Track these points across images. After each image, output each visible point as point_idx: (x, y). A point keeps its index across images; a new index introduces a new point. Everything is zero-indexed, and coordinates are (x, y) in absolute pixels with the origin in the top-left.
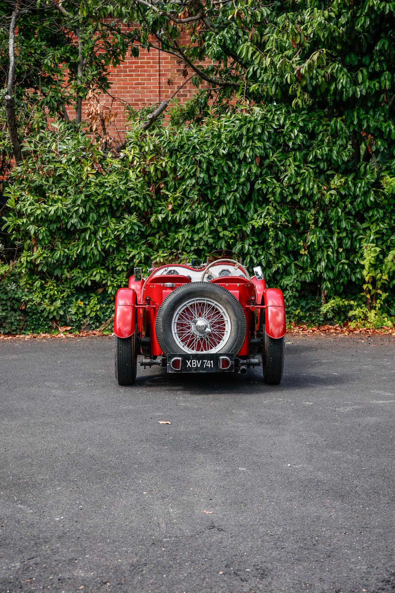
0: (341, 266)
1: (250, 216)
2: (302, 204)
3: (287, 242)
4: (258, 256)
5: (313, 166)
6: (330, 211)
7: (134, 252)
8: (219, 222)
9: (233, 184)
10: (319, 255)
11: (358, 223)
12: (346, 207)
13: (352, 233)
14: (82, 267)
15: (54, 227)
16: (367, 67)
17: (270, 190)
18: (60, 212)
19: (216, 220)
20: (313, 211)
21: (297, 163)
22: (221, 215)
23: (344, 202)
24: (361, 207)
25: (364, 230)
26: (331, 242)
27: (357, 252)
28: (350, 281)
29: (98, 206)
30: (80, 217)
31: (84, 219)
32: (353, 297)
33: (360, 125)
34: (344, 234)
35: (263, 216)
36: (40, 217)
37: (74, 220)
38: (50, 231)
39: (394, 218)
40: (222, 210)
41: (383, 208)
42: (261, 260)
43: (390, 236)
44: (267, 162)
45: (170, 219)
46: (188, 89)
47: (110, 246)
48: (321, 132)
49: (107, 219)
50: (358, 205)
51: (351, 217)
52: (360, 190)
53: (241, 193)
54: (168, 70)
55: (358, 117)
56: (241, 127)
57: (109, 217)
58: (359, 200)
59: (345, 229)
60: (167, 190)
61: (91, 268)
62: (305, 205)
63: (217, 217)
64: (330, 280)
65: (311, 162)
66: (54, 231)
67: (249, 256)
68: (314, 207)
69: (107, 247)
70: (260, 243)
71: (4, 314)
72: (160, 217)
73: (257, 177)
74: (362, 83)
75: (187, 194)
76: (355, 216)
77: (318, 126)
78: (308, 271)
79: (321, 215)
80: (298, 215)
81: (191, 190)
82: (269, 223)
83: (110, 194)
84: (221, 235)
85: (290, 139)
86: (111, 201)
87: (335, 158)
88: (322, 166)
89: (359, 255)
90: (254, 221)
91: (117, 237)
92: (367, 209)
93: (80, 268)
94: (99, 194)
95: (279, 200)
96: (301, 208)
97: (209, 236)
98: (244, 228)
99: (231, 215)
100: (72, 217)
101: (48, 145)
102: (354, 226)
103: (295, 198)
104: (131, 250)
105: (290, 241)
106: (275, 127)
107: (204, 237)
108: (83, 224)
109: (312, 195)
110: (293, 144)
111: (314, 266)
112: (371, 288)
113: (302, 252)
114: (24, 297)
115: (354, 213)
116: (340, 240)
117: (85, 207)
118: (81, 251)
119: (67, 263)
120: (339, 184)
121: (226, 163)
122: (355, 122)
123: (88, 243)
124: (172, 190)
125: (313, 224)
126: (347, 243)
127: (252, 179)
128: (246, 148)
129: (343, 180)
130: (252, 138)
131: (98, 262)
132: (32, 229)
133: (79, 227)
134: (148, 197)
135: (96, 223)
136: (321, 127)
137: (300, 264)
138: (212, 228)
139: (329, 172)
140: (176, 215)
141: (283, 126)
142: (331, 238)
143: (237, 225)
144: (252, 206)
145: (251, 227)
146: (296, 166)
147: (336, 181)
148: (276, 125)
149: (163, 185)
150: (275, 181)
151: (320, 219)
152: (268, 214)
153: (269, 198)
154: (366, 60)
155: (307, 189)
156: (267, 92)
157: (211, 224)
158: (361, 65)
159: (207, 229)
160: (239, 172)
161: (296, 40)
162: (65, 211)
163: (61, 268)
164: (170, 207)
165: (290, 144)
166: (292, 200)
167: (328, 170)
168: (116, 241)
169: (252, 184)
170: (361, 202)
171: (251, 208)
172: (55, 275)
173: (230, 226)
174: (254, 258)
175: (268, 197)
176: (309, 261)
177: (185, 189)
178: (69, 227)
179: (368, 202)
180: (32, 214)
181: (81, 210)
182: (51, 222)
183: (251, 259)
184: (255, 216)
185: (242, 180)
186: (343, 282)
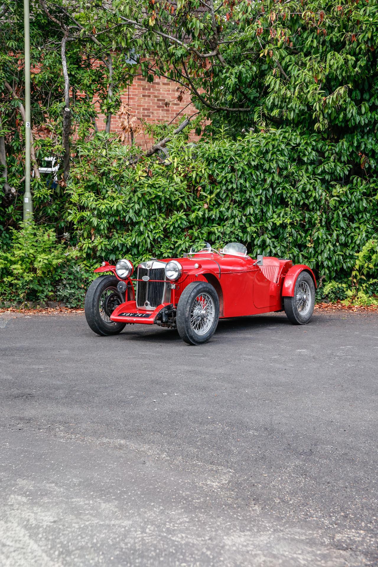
0: (337, 257)
1: (269, 215)
2: (311, 207)
3: (297, 237)
4: (275, 247)
5: (320, 177)
6: (330, 214)
7: (180, 242)
8: (246, 219)
9: (258, 189)
10: (322, 247)
11: (351, 223)
12: (344, 210)
13: (346, 231)
14: (133, 253)
15: (112, 220)
16: (368, 101)
17: (288, 195)
18: (120, 208)
19: (244, 218)
20: (319, 213)
21: (308, 175)
22: (248, 214)
23: (342, 207)
24: (354, 211)
25: (355, 228)
26: (329, 237)
27: (349, 246)
28: (342, 268)
29: (149, 202)
30: (135, 212)
31: (138, 213)
32: (340, 281)
33: (358, 147)
34: (341, 232)
35: (281, 215)
36: (103, 211)
37: (131, 214)
38: (109, 223)
39: (377, 220)
40: (250, 210)
41: (369, 212)
42: (277, 251)
43: (372, 234)
44: (285, 173)
45: (206, 216)
46: (151, 111)
47: (160, 236)
48: (328, 150)
49: (155, 214)
50: (352, 210)
51: (346, 219)
52: (355, 198)
53: (264, 196)
54: (136, 95)
55: (358, 140)
56: (267, 144)
57: (157, 213)
58: (354, 205)
59: (342, 228)
60: (204, 191)
61: (142, 254)
62: (313, 208)
63: (245, 215)
64: (328, 267)
65: (319, 174)
66: (112, 223)
67: (268, 248)
68: (319, 210)
69: (156, 237)
70: (276, 237)
71: (73, 291)
72: (200, 213)
73: (278, 184)
74: (364, 114)
75: (221, 196)
76: (348, 218)
77: (325, 146)
78: (311, 260)
79: (324, 216)
80: (307, 215)
81: (224, 192)
82: (288, 221)
83: (160, 194)
84: (249, 230)
85: (305, 155)
86: (160, 199)
87: (339, 172)
88: (327, 177)
89: (350, 249)
90: (274, 219)
91: (165, 230)
92: (358, 212)
93: (131, 254)
94: (150, 194)
95: (294, 204)
96: (309, 210)
97: (239, 230)
98: (265, 225)
99: (256, 214)
100: (128, 212)
101: (99, 151)
102: (348, 226)
103: (306, 201)
104: (176, 240)
105: (299, 237)
106: (293, 144)
107: (236, 231)
108: (137, 218)
109: (320, 201)
110: (308, 159)
111: (316, 256)
112: (358, 274)
113: (309, 245)
114: (90, 278)
115: (348, 215)
116: (338, 236)
117: (139, 204)
118: (135, 240)
119: (122, 250)
120: (341, 192)
121: (255, 172)
122: (355, 144)
123: (141, 233)
124: (208, 192)
125: (319, 223)
126: (343, 238)
127: (274, 186)
128: (271, 161)
129: (344, 189)
130: (275, 153)
131: (147, 249)
132: (95, 221)
133: (134, 220)
134: (190, 197)
135: (148, 217)
136: (327, 147)
137: (306, 255)
138: (241, 224)
139: (332, 183)
140: (212, 212)
141: (299, 145)
142: (331, 235)
143: (259, 222)
144: (271, 207)
145: (272, 224)
146: (308, 177)
147: (338, 190)
148: (294, 143)
149: (200, 188)
150: (292, 188)
151: (323, 219)
152: (286, 214)
153: (288, 201)
154: (366, 96)
155: (317, 196)
156: (287, 117)
157: (240, 221)
158: (362, 100)
159: (237, 224)
160: (264, 180)
161: (318, 77)
162: (125, 207)
163: (115, 254)
164: (206, 206)
165: (305, 159)
166: (304, 203)
167: (331, 181)
168: (163, 233)
169: (274, 190)
170: (355, 207)
171: (269, 209)
172: (110, 259)
173: (255, 223)
174: (273, 249)
175: (286, 200)
176: (313, 252)
177: (220, 192)
178: (127, 220)
179: (361, 207)
180: (94, 209)
181: (137, 207)
182: (112, 215)
183: (271, 250)
184: (275, 216)
185: (266, 186)
186: (336, 270)
